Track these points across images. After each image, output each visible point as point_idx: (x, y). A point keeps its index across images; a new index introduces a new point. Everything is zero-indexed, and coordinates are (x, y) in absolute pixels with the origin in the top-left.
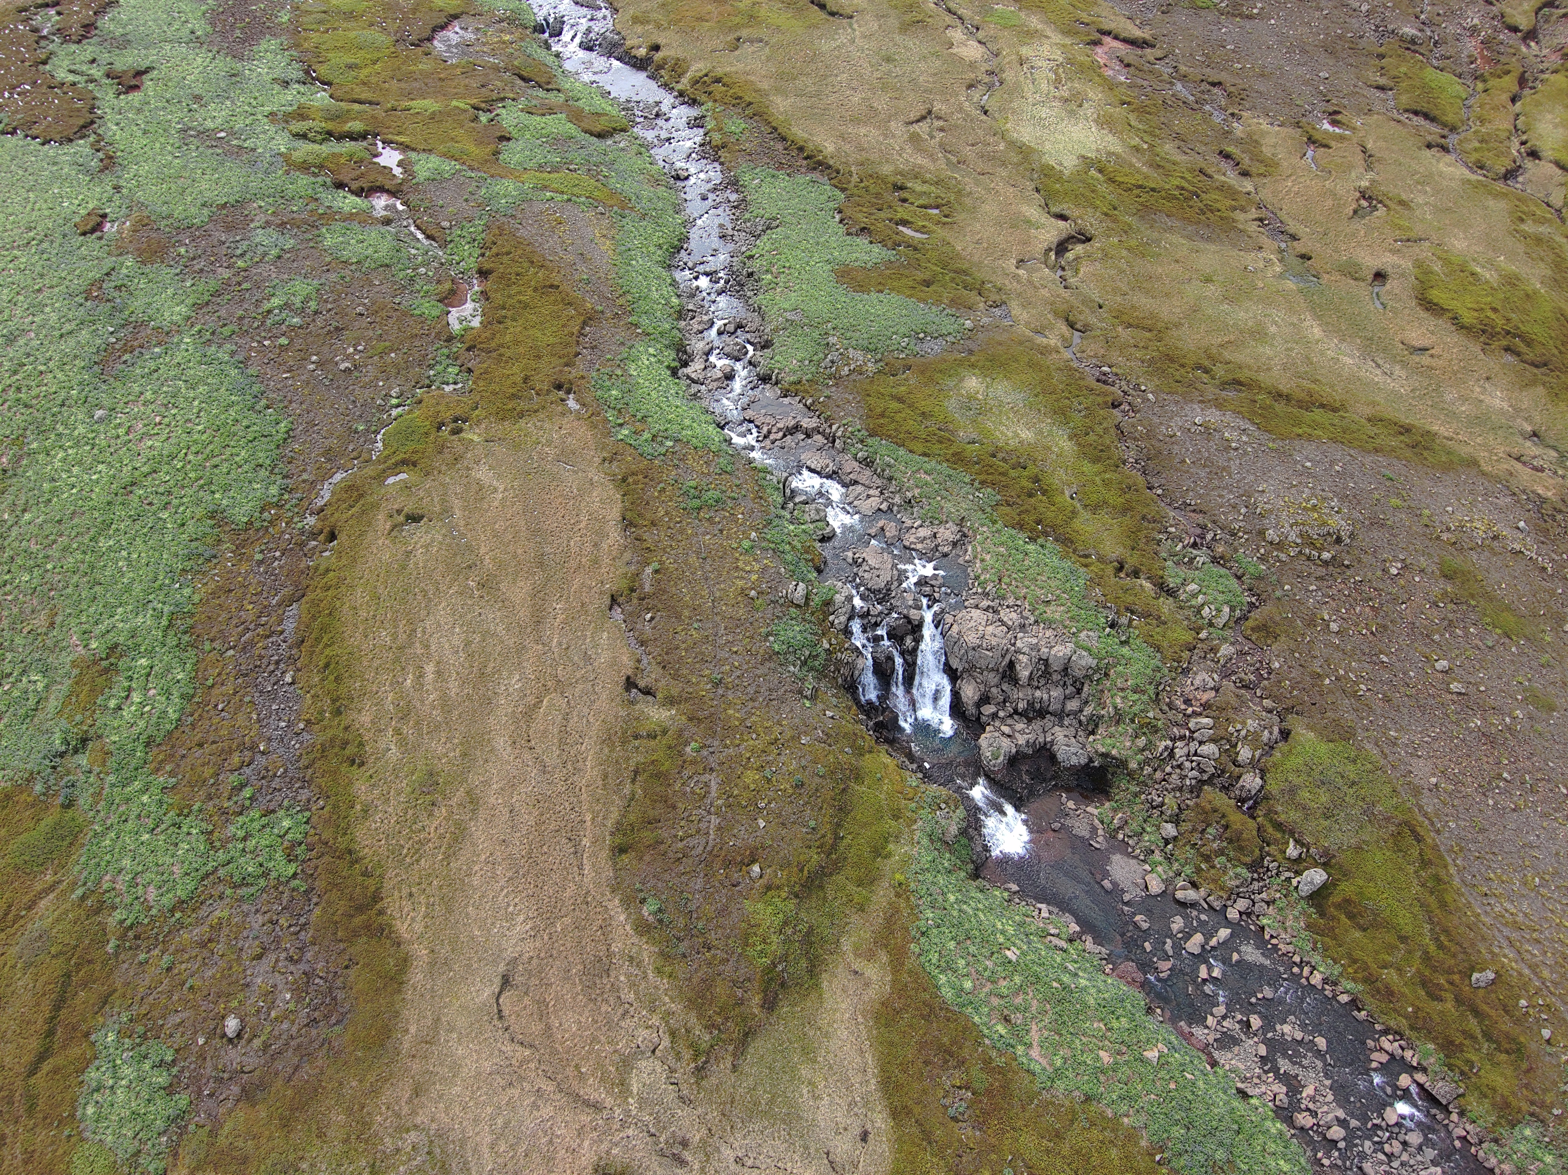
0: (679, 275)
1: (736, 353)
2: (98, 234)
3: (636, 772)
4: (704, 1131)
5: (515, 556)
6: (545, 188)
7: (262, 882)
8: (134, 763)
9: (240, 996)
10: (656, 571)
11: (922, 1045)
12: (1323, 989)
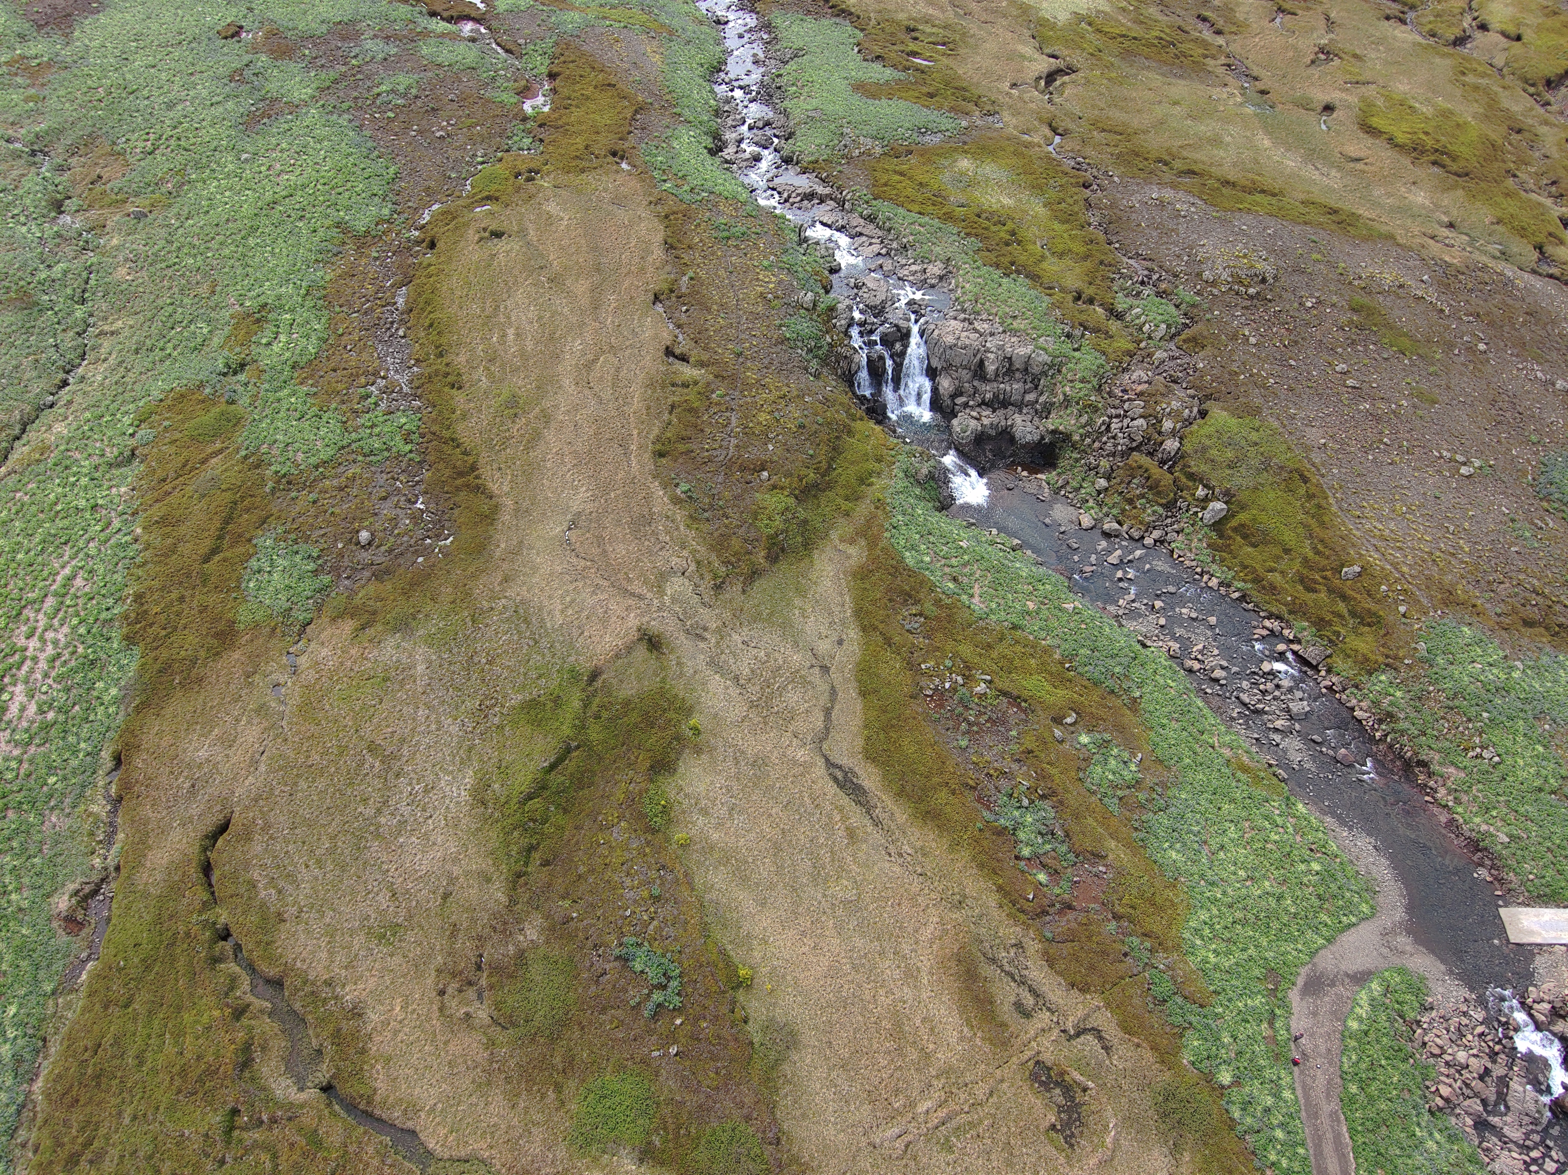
0: (717, 88)
1: (763, 142)
2: (236, 38)
3: (673, 407)
4: (719, 623)
5: (577, 263)
6: (605, 18)
7: (386, 454)
8: (283, 378)
9: (372, 520)
10: (691, 279)
11: (889, 590)
12: (1219, 590)
